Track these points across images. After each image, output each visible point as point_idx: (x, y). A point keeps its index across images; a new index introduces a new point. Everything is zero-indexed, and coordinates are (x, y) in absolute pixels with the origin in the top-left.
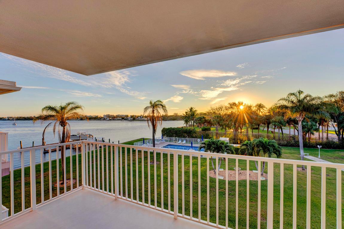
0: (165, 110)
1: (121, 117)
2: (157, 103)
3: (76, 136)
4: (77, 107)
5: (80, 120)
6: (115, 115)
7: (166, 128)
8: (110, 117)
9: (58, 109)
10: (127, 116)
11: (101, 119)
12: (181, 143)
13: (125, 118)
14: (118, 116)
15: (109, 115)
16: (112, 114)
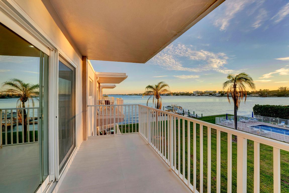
0: (252, 85)
1: (209, 93)
2: (241, 76)
3: (170, 107)
4: (165, 85)
5: (176, 95)
6: (203, 91)
7: (260, 105)
8: (199, 93)
9: (154, 87)
10: (215, 92)
11: (191, 95)
12: (285, 126)
13: (213, 94)
14: (206, 92)
15: (198, 91)
16: (201, 91)
